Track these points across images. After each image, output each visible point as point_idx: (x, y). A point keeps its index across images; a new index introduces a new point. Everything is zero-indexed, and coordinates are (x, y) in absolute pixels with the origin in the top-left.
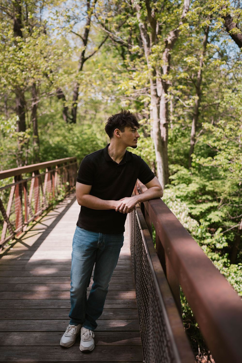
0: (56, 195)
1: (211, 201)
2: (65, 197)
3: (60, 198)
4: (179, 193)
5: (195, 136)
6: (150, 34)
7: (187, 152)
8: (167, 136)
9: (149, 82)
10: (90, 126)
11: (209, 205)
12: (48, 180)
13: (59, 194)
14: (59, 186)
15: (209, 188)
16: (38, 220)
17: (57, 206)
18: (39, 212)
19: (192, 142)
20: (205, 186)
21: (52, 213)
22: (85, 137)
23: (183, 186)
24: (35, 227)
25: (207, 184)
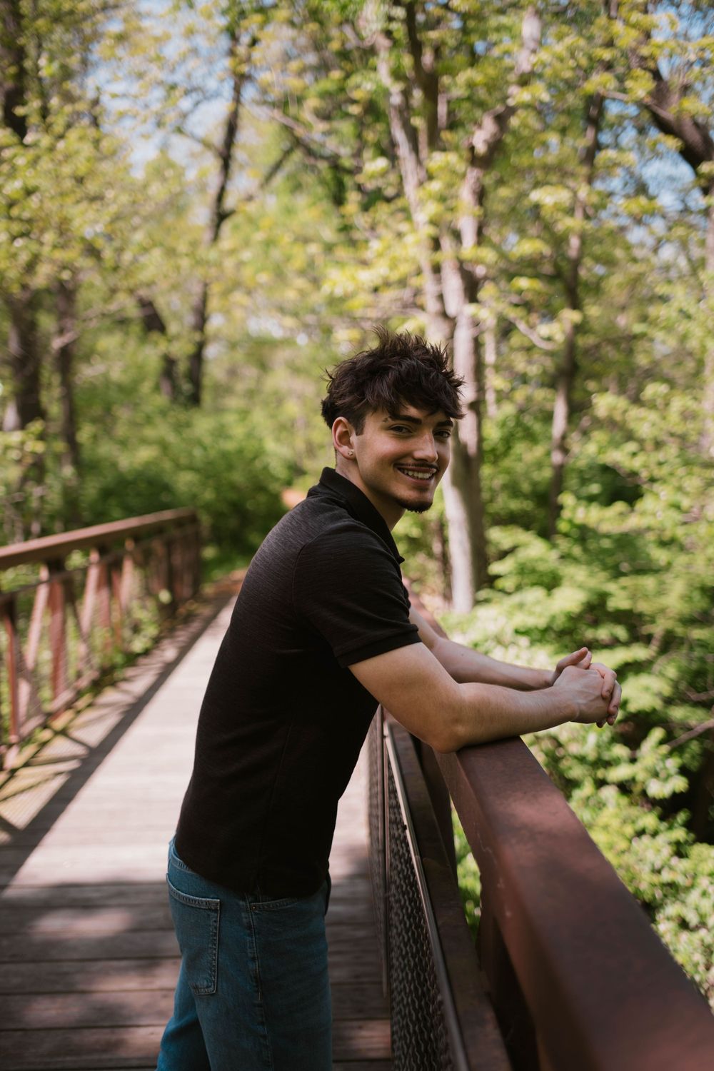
0: (127, 633)
1: (627, 644)
2: (157, 641)
3: (138, 645)
4: (522, 620)
5: (564, 437)
6: (418, 122)
7: (541, 488)
8: (481, 440)
9: (419, 272)
10: (244, 414)
11: (621, 656)
12: (99, 587)
13: (136, 629)
14: (135, 604)
15: (619, 601)
16: (59, 724)
17: (130, 672)
18: (65, 696)
19: (557, 458)
20: (603, 597)
21: (110, 696)
22: (230, 446)
23: (534, 595)
24: (48, 753)
25: (612, 587)
